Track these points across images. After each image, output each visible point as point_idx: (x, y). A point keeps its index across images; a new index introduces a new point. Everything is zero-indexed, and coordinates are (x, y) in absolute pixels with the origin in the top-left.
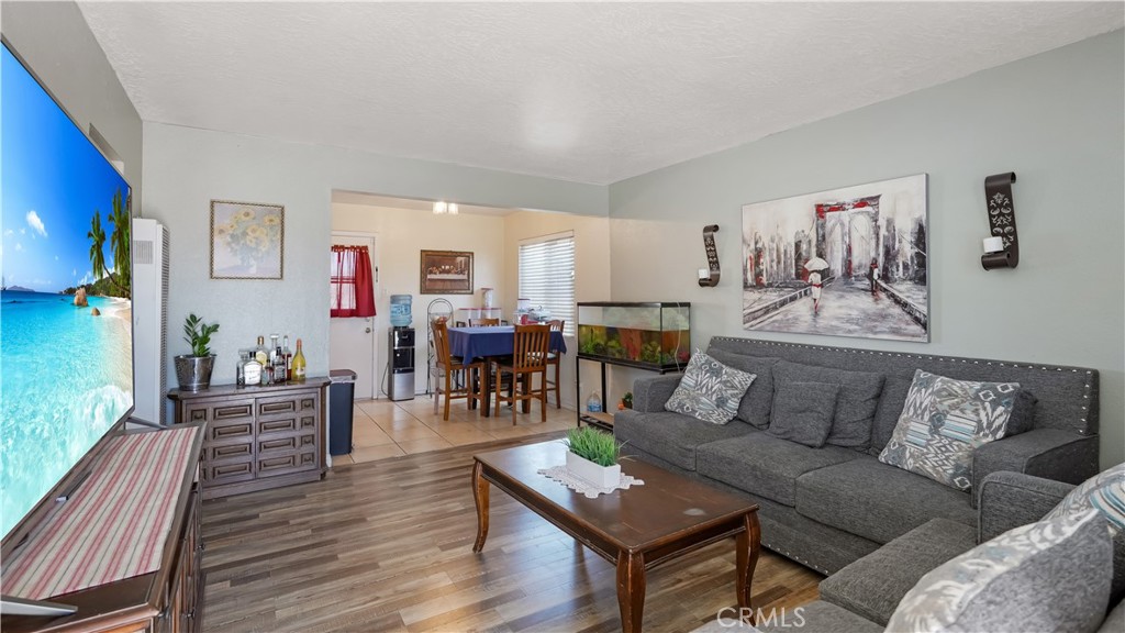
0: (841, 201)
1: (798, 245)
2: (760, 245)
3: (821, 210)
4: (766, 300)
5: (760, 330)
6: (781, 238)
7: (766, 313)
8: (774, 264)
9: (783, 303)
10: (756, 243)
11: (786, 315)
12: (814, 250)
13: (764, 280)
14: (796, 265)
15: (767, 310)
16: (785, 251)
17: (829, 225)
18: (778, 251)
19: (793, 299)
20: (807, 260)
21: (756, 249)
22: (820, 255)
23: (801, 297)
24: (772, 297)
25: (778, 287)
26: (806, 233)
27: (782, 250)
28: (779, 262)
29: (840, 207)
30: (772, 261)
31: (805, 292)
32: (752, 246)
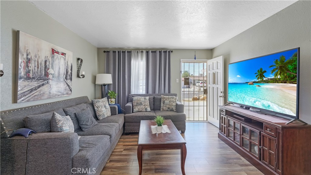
0: (59, 51)
1: (46, 62)
2: (29, 57)
3: (53, 51)
4: (31, 86)
5: (28, 101)
6: (39, 57)
7: (31, 92)
8: (36, 68)
9: (39, 87)
10: (27, 55)
11: (40, 92)
12: (50, 66)
13: (31, 75)
14: (45, 70)
15: (32, 90)
16: (41, 63)
17: (55, 57)
18: (38, 62)
19: (43, 85)
20: (48, 69)
21: (27, 58)
22: (53, 68)
23: (46, 84)
24: (35, 84)
25: (37, 79)
26: (49, 58)
27: (40, 63)
28: (38, 68)
29: (58, 53)
30: (35, 66)
31: (47, 82)
32: (25, 56)
